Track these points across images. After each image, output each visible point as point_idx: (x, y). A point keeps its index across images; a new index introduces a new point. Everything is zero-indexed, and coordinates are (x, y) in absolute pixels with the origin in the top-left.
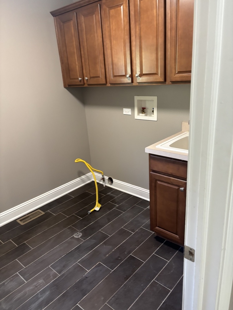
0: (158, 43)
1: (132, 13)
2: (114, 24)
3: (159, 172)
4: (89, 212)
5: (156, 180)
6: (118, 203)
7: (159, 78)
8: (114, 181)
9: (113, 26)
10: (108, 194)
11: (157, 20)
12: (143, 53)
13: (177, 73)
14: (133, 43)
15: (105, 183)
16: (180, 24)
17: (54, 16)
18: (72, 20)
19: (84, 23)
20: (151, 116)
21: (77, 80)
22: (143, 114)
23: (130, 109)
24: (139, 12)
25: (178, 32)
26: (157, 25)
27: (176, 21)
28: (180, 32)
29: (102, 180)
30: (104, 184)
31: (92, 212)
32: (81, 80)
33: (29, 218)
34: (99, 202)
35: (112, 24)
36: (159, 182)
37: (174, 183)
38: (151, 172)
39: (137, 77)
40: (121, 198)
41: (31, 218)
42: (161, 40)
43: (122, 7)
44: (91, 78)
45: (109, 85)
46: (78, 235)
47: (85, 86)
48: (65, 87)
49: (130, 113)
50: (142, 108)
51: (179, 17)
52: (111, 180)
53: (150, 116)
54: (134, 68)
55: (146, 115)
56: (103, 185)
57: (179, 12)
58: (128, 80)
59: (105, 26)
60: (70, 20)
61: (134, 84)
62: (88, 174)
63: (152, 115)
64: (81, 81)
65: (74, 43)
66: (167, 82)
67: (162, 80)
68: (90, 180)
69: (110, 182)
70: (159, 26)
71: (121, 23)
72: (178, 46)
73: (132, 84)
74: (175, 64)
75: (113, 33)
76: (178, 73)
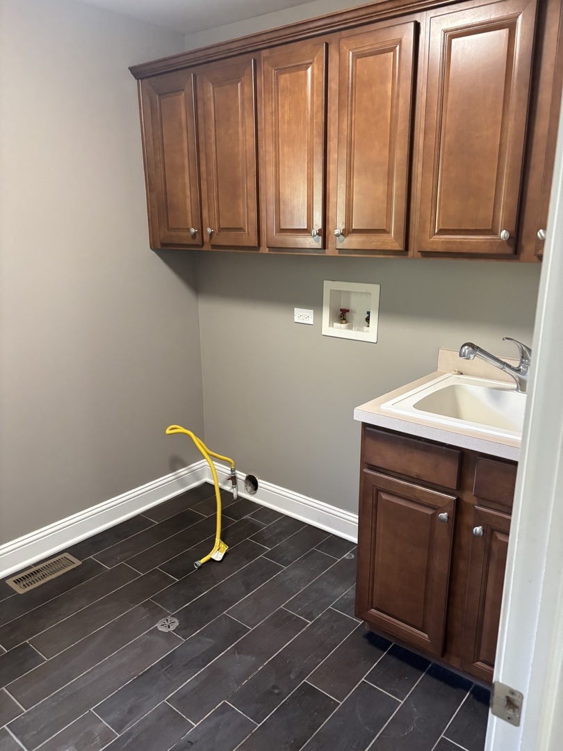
0: (394, 159)
1: (333, 86)
2: (287, 108)
3: (385, 472)
4: (196, 564)
5: (378, 491)
6: (270, 542)
7: (392, 241)
8: (259, 484)
9: (286, 113)
10: (244, 517)
11: (394, 106)
12: (356, 181)
13: (436, 231)
14: (333, 156)
15: (237, 490)
16: (448, 120)
17: (138, 79)
18: (183, 90)
19: (212, 99)
20: (363, 331)
21: (185, 234)
22: (342, 323)
23: (312, 311)
24: (350, 86)
25: (444, 138)
26: (394, 118)
27: (439, 113)
28: (448, 138)
29: (231, 481)
30: (234, 491)
31: (203, 564)
32: (195, 233)
33: (39, 575)
34: (223, 538)
35: (283, 107)
36: (384, 496)
37: (425, 501)
38: (366, 470)
39: (338, 235)
40: (278, 530)
41: (44, 576)
42: (401, 154)
43: (309, 70)
44: (221, 229)
45: (264, 250)
46: (168, 625)
47: (204, 249)
48: (153, 247)
49: (310, 321)
50: (341, 310)
51: (447, 102)
52: (252, 482)
53: (358, 330)
54: (330, 214)
55: (350, 328)
56: (232, 494)
57: (448, 91)
58: (312, 242)
59: (266, 112)
60: (178, 90)
61: (329, 252)
62: (195, 466)
63: (366, 328)
64: (194, 236)
65: (185, 144)
66: (410, 253)
67: (398, 246)
68: (198, 479)
69: (249, 488)
70: (397, 121)
71: (305, 108)
72: (442, 170)
73: (325, 253)
74: (433, 212)
75: (284, 128)
76: (438, 234)
